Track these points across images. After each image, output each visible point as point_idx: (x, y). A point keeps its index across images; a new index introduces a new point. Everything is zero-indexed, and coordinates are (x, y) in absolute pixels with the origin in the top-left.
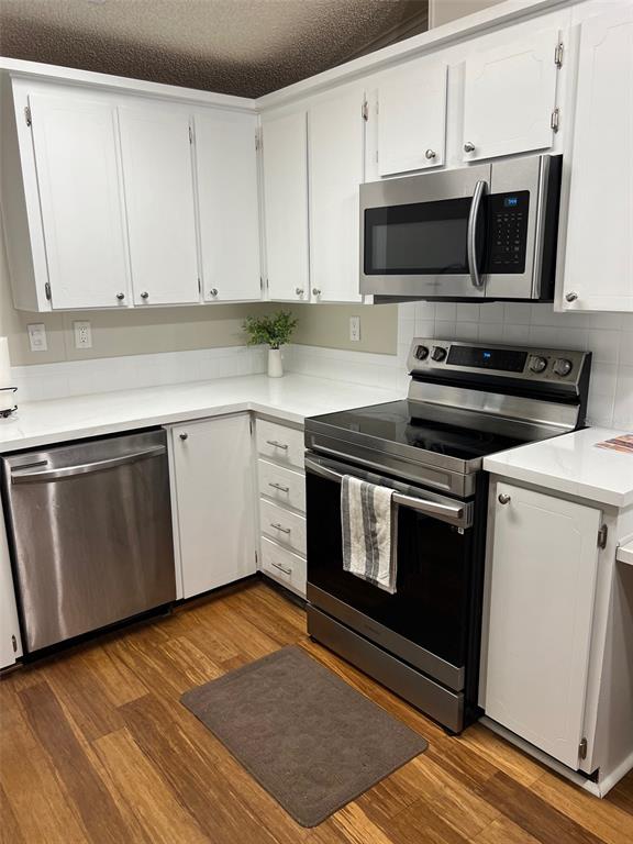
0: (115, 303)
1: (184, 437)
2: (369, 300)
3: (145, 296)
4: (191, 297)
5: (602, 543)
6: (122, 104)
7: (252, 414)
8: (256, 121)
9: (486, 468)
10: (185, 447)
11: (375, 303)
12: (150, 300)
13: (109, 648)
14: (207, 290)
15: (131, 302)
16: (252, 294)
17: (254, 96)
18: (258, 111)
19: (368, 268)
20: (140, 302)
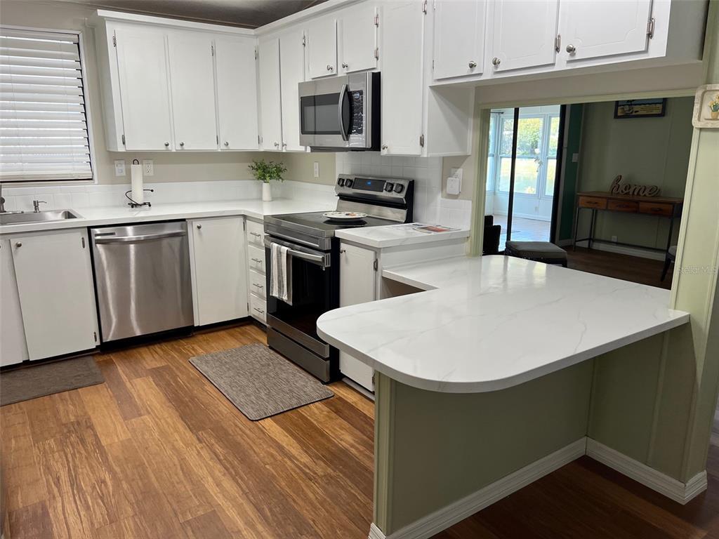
0: (164, 148)
1: (199, 227)
2: (309, 150)
3: (182, 145)
4: (212, 146)
5: (376, 269)
6: (170, 33)
7: (245, 217)
8: (256, 42)
9: (336, 236)
10: (200, 234)
11: (311, 151)
12: (185, 147)
13: (151, 347)
14: (222, 142)
15: (174, 148)
16: (253, 146)
17: (254, 28)
18: (257, 36)
19: (304, 131)
20: (179, 148)
